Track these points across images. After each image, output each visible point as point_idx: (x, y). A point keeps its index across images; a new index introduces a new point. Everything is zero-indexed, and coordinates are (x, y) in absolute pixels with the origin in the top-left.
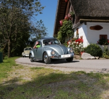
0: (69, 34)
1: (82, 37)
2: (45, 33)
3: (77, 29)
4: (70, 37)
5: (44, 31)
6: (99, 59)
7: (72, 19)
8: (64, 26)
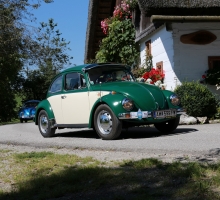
1: (160, 66)
3: (148, 44)
5: (59, 50)
6: (207, 122)
7: (133, 16)
8: (111, 34)
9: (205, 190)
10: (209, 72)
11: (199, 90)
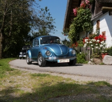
0: (85, 27)
1: (104, 33)
2: (52, 26)
3: (98, 22)
4: (87, 32)
5: (50, 23)
8: (78, 16)
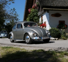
3: (42, 16)
5: (16, 17)
6: (58, 40)
7: (38, 8)
8: (31, 13)
9: (57, 59)
10: (59, 25)
11: (56, 30)
